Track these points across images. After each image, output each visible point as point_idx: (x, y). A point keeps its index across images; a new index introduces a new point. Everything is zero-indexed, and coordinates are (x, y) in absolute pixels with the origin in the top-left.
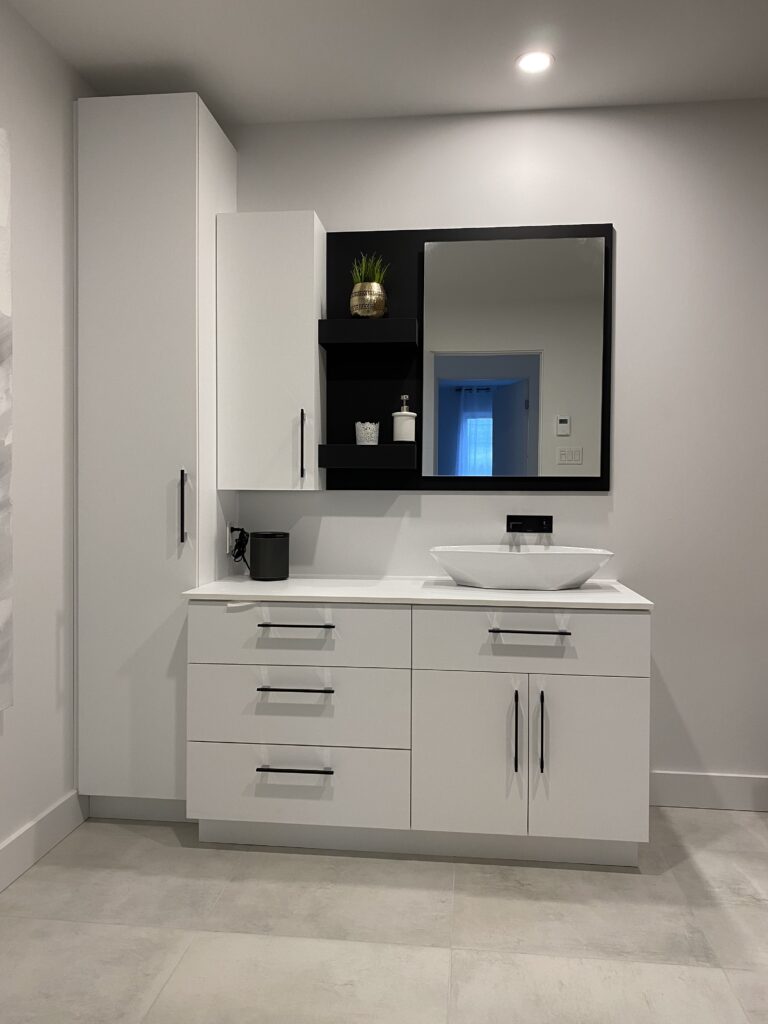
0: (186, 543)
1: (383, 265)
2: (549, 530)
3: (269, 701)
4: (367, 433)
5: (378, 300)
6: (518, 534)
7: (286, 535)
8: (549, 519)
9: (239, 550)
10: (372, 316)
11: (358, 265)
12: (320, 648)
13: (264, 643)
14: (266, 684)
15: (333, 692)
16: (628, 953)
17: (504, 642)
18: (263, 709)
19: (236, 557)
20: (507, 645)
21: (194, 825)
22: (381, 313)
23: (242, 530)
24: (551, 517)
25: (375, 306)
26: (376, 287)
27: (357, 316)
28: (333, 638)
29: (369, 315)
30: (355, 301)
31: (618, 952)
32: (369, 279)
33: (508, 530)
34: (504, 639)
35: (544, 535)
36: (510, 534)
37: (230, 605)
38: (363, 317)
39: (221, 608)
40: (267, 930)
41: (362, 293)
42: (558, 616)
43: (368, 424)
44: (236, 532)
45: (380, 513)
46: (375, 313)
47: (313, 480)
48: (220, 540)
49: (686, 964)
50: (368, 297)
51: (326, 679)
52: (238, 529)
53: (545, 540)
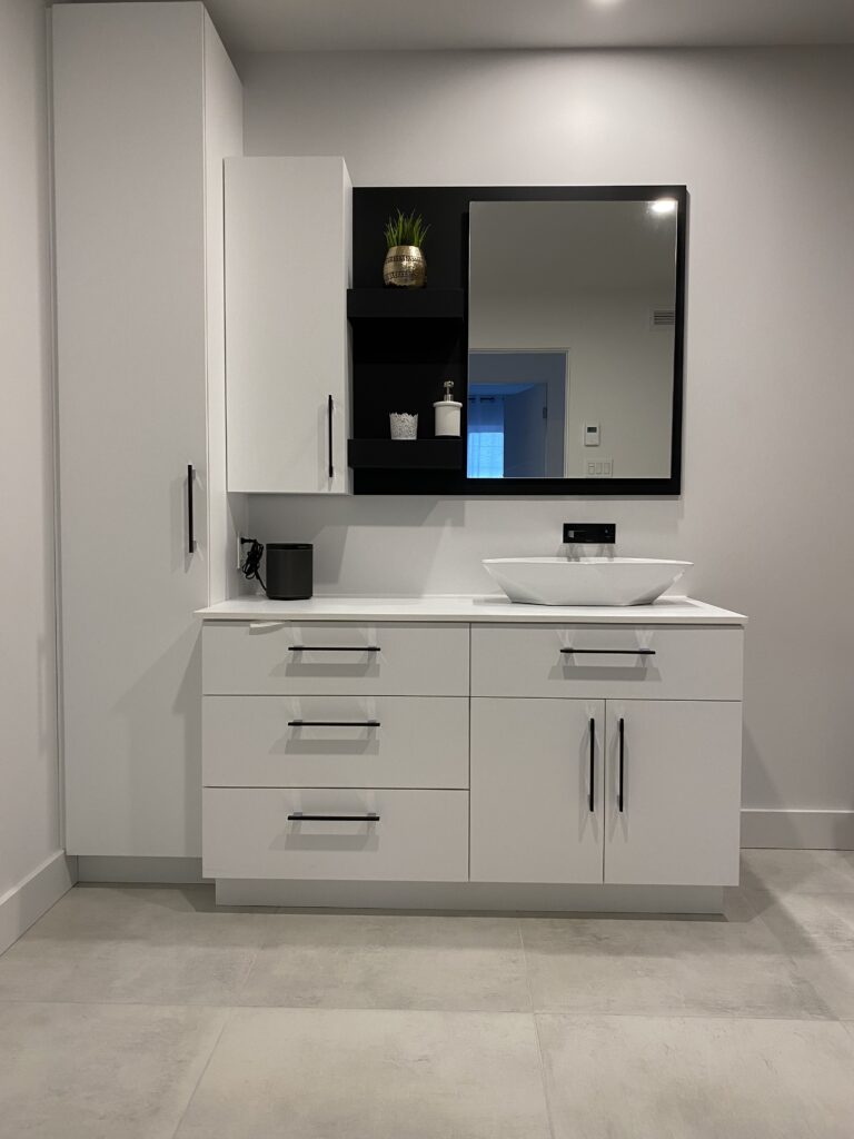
0: (194, 554)
1: (423, 225)
2: (612, 540)
3: (302, 738)
4: (404, 426)
5: (417, 268)
6: (576, 545)
7: (309, 547)
8: (612, 528)
9: (251, 565)
10: (410, 286)
11: (394, 225)
12: (362, 675)
13: (294, 670)
14: (298, 718)
15: (378, 725)
16: (733, 1009)
17: (577, 664)
18: (294, 747)
19: (248, 574)
20: (580, 667)
21: (210, 886)
22: (421, 282)
23: (255, 541)
24: (614, 526)
25: (414, 274)
26: (414, 252)
27: (392, 286)
28: (377, 662)
29: (407, 284)
30: (389, 267)
31: (722, 1009)
32: (407, 242)
33: (565, 541)
34: (577, 659)
35: (606, 545)
36: (567, 545)
37: (253, 625)
38: (400, 287)
39: (242, 630)
40: (315, 1002)
41: (399, 259)
42: (639, 633)
43: (405, 416)
44: (246, 544)
45: (418, 521)
46: (413, 283)
47: (341, 483)
48: (231, 553)
49: (799, 1018)
50: (405, 263)
51: (370, 710)
52: (250, 541)
53: (606, 552)
